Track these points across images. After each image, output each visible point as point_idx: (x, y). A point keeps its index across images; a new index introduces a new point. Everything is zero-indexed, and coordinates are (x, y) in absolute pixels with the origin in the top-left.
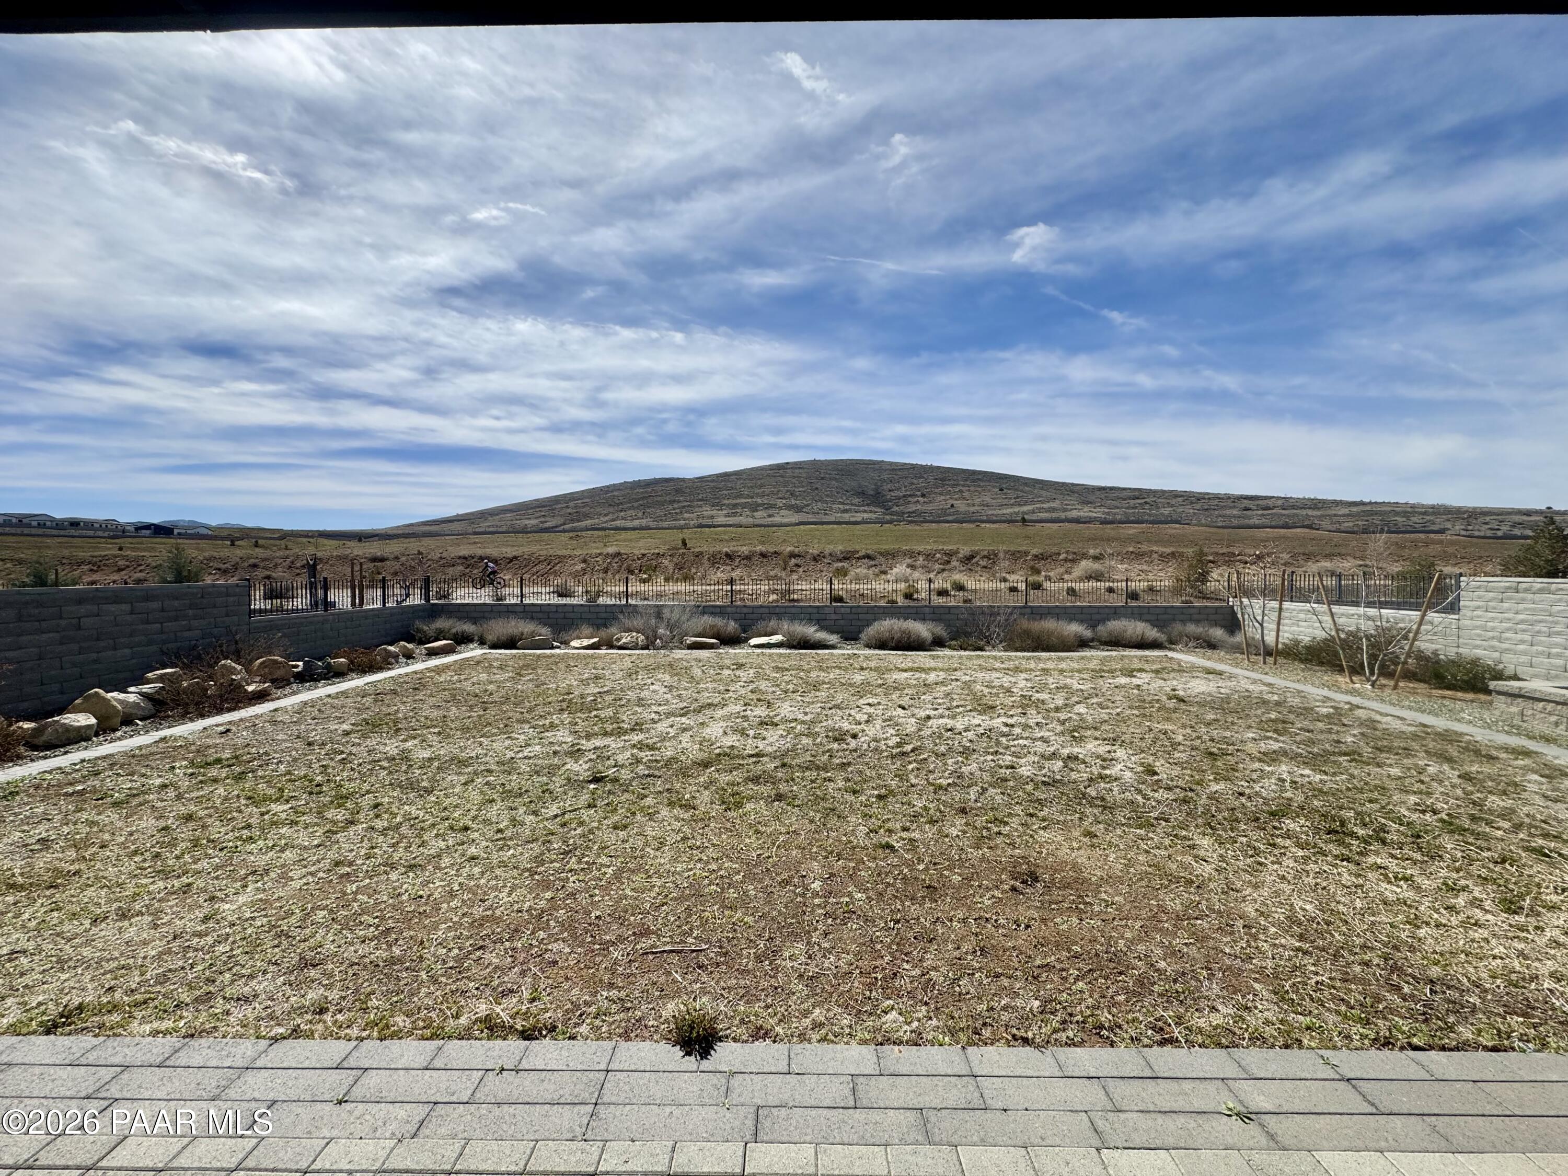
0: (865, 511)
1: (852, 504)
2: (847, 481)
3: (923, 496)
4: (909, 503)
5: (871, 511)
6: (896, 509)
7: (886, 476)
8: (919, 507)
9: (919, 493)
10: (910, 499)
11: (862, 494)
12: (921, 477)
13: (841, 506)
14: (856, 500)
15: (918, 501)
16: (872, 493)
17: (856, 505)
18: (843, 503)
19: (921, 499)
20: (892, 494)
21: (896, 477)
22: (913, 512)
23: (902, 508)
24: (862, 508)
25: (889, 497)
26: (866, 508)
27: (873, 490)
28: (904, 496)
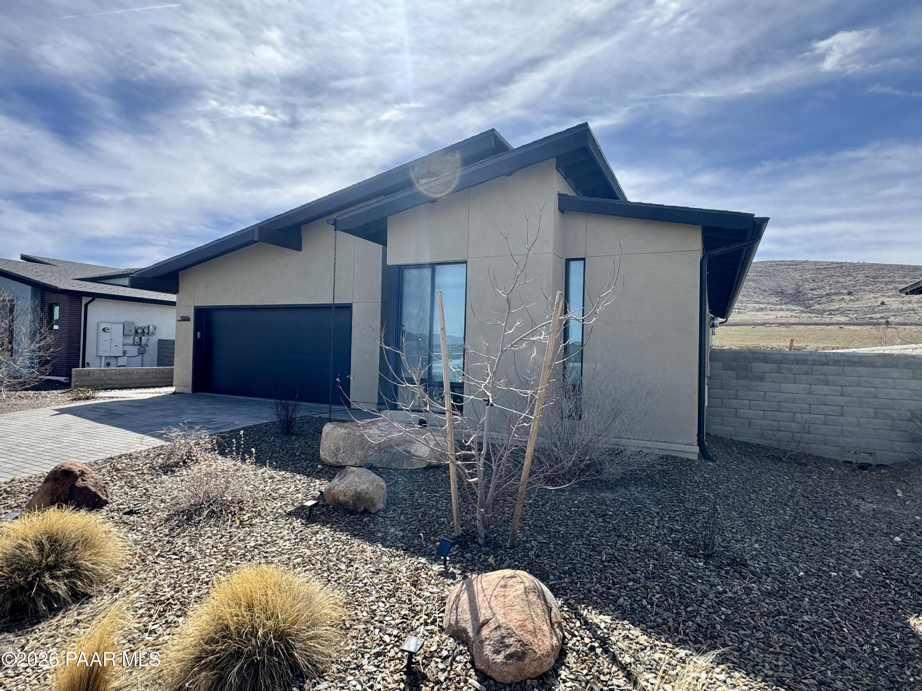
0: (782, 310)
1: (768, 303)
2: (765, 282)
3: (850, 293)
4: (832, 301)
5: (788, 310)
6: (817, 307)
7: (808, 276)
8: (844, 305)
9: (846, 291)
10: (834, 297)
11: (781, 293)
12: (849, 275)
13: (757, 306)
14: (774, 299)
15: (843, 299)
16: (791, 292)
17: (772, 304)
18: (759, 303)
19: (847, 297)
20: (815, 293)
21: (820, 276)
22: (836, 310)
23: (823, 306)
24: (778, 307)
25: (810, 295)
26: (783, 307)
27: (793, 289)
28: (828, 294)
